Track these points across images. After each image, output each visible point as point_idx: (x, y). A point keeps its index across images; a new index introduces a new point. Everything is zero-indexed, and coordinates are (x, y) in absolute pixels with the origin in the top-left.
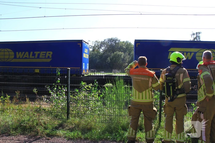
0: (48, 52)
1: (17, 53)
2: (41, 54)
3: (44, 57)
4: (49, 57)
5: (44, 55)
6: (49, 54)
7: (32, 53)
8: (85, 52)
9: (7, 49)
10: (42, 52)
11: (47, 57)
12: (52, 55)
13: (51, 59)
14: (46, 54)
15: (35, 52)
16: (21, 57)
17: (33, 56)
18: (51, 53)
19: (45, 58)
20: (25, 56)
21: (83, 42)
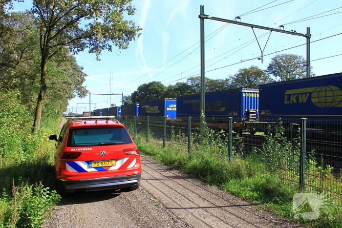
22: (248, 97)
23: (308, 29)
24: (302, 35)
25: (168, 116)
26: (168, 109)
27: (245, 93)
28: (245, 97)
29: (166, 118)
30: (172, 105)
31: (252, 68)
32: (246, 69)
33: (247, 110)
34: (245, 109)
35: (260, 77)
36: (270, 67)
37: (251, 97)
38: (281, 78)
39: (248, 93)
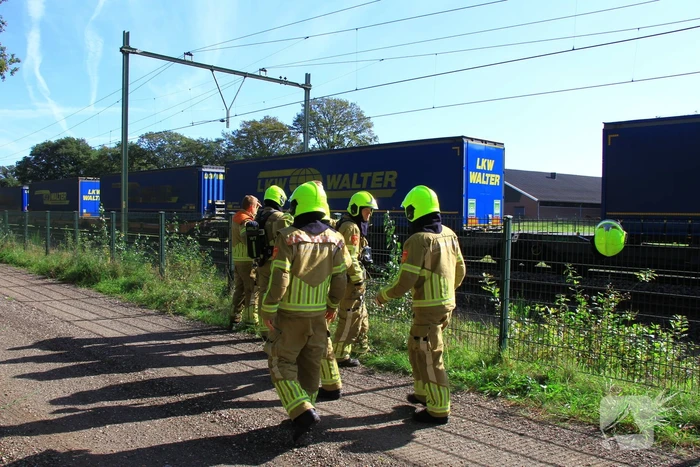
0: (388, 173)
1: (328, 177)
2: (375, 179)
3: (380, 185)
4: (390, 183)
5: (380, 179)
6: (391, 176)
7: (355, 175)
8: (478, 167)
9: (312, 170)
10: (376, 174)
12: (396, 180)
13: (394, 190)
14: (383, 177)
15: (362, 175)
16: (335, 188)
17: (357, 183)
19: (382, 188)
20: (342, 185)
21: (465, 141)
22: (213, 180)
23: (308, 77)
24: (297, 85)
25: (85, 211)
26: (85, 198)
27: (208, 173)
28: (208, 180)
30: (93, 191)
31: (267, 120)
32: (254, 122)
33: (210, 202)
35: (281, 138)
36: (299, 120)
37: (218, 180)
38: (319, 142)
39: (213, 173)
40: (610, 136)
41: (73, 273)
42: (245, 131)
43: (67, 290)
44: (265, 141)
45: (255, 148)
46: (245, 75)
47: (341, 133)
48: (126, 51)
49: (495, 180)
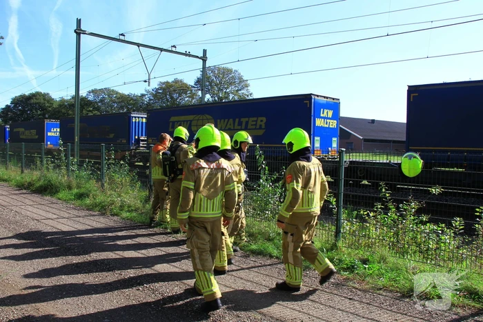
0: (260, 119)
2: (250, 123)
5: (255, 123)
6: (262, 121)
7: (237, 120)
8: (322, 115)
9: (207, 116)
10: (252, 119)
11: (258, 127)
13: (264, 130)
14: (256, 121)
15: (242, 120)
16: (223, 128)
17: (239, 125)
18: (264, 119)
20: (228, 127)
21: (313, 97)
22: (139, 122)
23: (205, 51)
24: (197, 57)
25: (49, 143)
26: (49, 134)
27: (135, 117)
28: (135, 122)
29: (47, 144)
30: (55, 129)
31: (176, 81)
32: (167, 82)
33: (137, 137)
34: (135, 135)
35: (186, 94)
37: (142, 122)
38: (212, 97)
39: (139, 117)
40: (412, 95)
41: (41, 186)
42: (161, 88)
43: (37, 198)
44: (175, 96)
45: (167, 100)
46: (162, 50)
47: (228, 91)
48: (79, 32)
49: (333, 124)
